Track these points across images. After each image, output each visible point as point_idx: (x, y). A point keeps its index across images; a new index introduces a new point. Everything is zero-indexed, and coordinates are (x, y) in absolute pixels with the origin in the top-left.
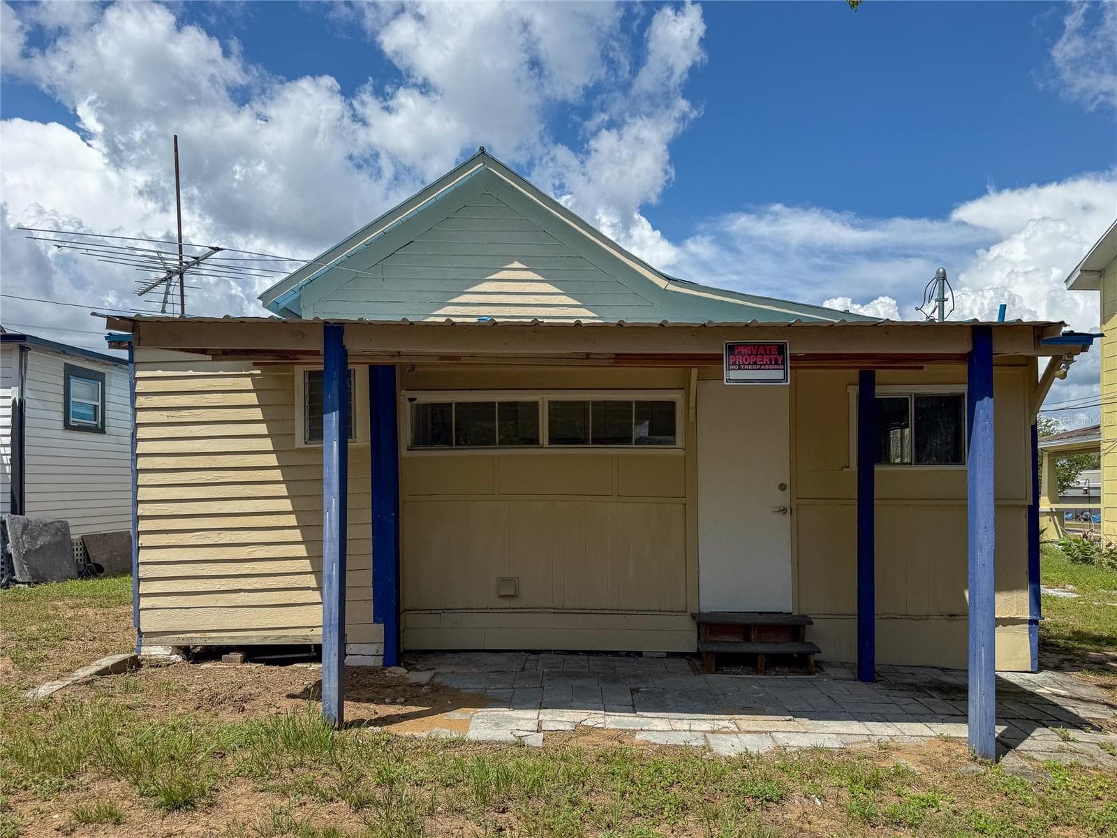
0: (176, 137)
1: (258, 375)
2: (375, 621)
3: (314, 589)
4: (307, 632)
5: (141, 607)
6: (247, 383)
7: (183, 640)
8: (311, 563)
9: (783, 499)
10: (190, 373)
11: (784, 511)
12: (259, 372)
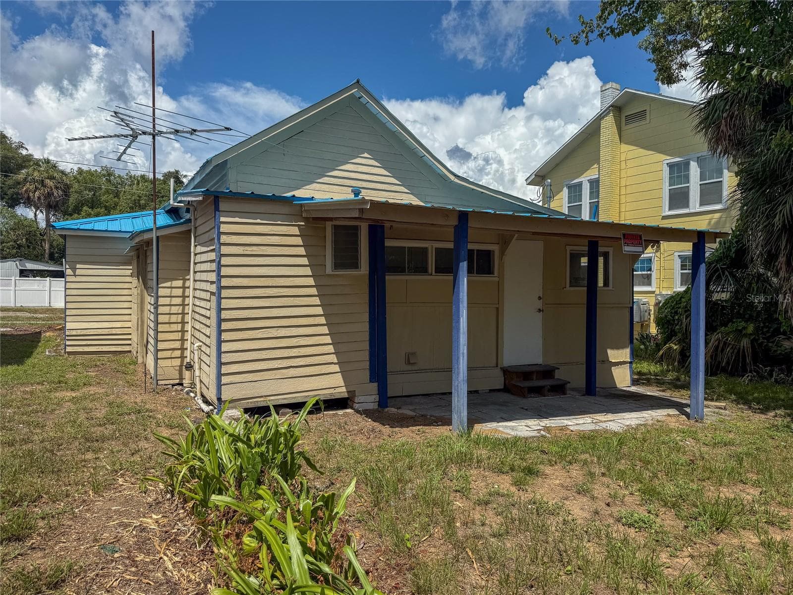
0: (153, 32)
1: (302, 225)
2: (371, 381)
3: (335, 364)
4: (332, 391)
5: (222, 383)
6: (296, 231)
7: (250, 404)
8: (334, 347)
9: (539, 304)
10: (259, 221)
11: (540, 310)
12: (303, 223)
